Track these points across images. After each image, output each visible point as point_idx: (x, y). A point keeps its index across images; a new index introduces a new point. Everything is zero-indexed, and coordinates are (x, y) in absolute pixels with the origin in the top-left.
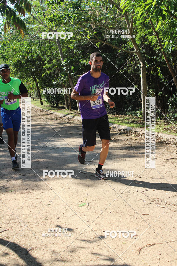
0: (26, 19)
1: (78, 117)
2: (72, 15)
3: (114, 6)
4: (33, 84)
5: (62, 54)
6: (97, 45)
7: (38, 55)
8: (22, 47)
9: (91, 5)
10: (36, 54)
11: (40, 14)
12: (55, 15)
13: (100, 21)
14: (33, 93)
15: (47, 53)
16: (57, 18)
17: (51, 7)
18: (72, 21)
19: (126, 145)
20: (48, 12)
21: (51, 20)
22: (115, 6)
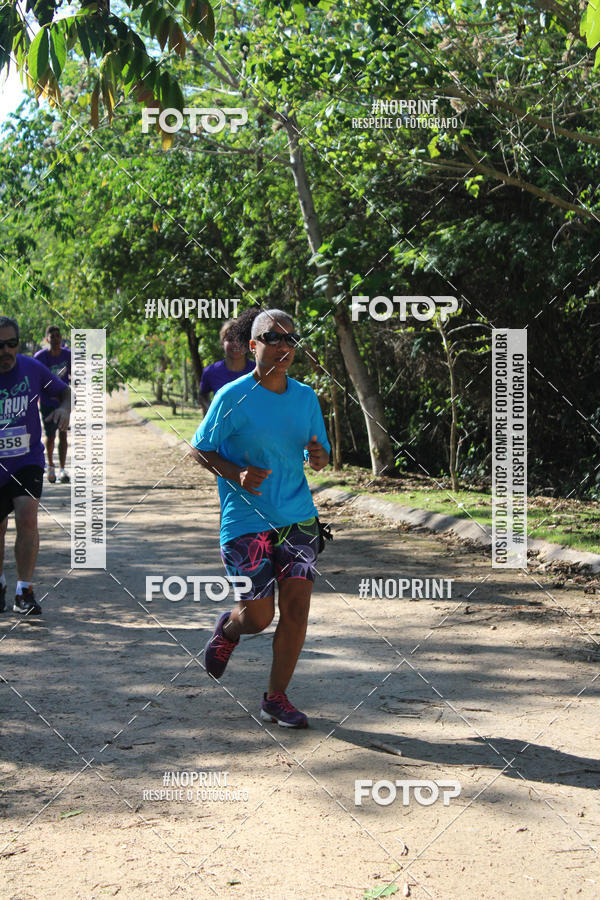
0: (164, 61)
1: (372, 501)
2: (365, 55)
3: (555, 18)
4: (177, 344)
5: (312, 217)
6: (472, 185)
7: (209, 218)
8: (138, 182)
9: (449, 11)
10: (196, 215)
11: (227, 42)
12: (292, 51)
13: (490, 85)
14: (171, 381)
15: (246, 208)
16: (297, 63)
17: (278, 16)
18: (367, 79)
19: (585, 638)
20: (264, 37)
21: (274, 75)
22: (557, 23)
